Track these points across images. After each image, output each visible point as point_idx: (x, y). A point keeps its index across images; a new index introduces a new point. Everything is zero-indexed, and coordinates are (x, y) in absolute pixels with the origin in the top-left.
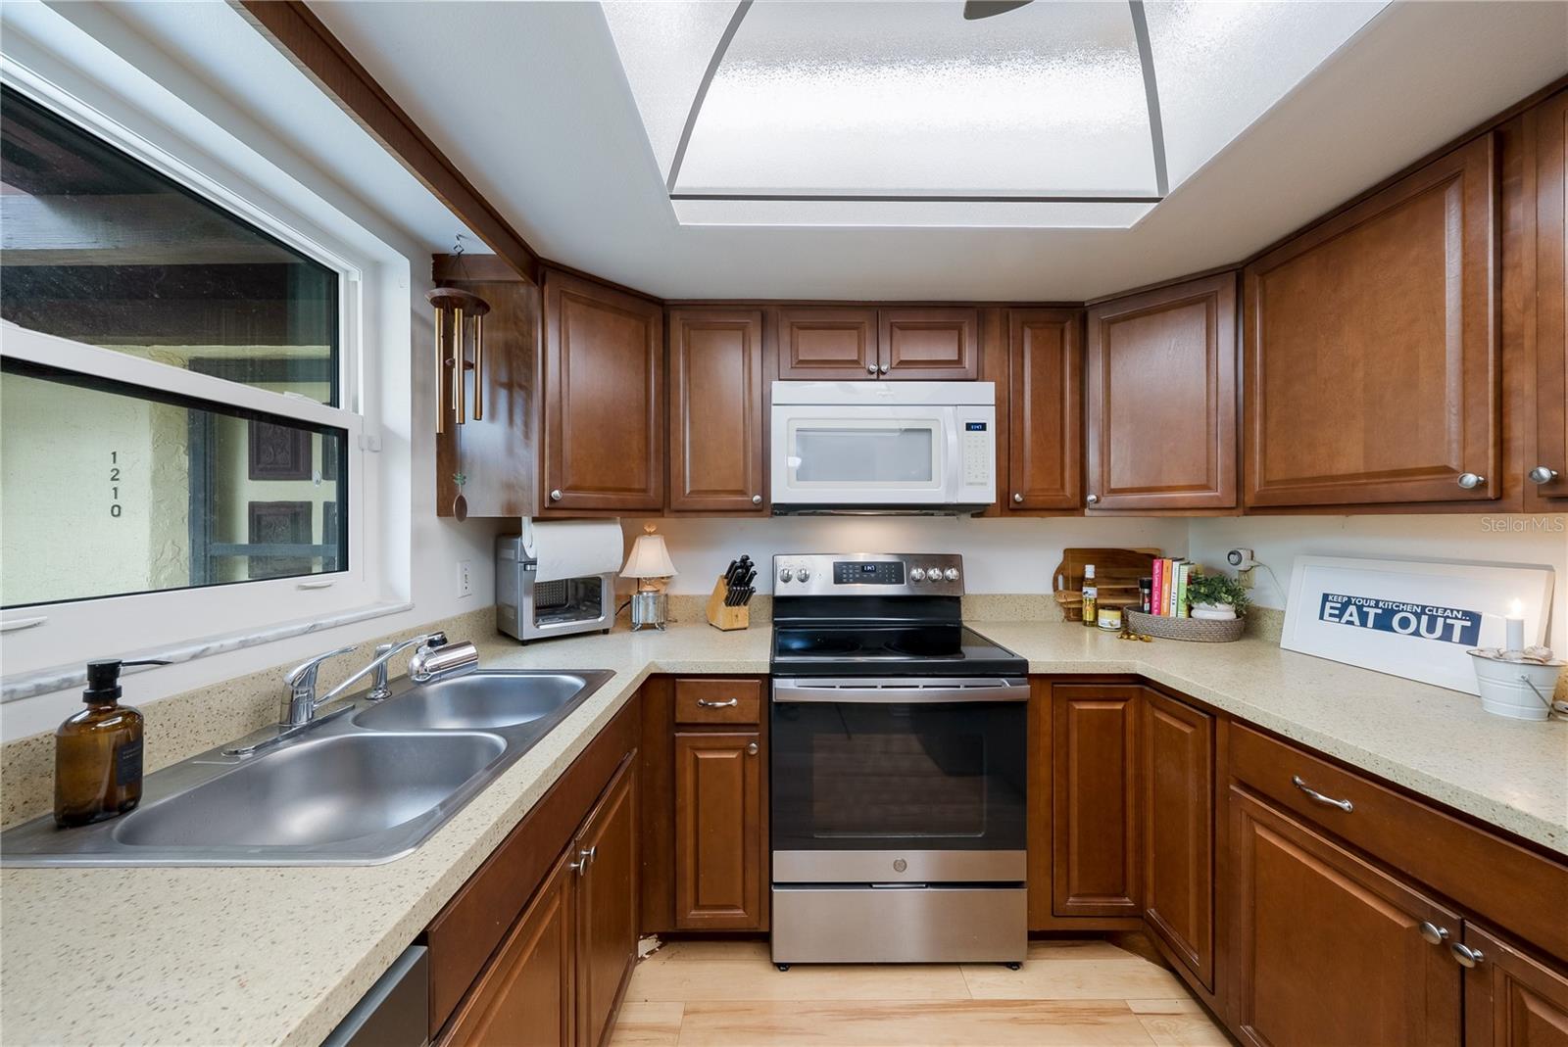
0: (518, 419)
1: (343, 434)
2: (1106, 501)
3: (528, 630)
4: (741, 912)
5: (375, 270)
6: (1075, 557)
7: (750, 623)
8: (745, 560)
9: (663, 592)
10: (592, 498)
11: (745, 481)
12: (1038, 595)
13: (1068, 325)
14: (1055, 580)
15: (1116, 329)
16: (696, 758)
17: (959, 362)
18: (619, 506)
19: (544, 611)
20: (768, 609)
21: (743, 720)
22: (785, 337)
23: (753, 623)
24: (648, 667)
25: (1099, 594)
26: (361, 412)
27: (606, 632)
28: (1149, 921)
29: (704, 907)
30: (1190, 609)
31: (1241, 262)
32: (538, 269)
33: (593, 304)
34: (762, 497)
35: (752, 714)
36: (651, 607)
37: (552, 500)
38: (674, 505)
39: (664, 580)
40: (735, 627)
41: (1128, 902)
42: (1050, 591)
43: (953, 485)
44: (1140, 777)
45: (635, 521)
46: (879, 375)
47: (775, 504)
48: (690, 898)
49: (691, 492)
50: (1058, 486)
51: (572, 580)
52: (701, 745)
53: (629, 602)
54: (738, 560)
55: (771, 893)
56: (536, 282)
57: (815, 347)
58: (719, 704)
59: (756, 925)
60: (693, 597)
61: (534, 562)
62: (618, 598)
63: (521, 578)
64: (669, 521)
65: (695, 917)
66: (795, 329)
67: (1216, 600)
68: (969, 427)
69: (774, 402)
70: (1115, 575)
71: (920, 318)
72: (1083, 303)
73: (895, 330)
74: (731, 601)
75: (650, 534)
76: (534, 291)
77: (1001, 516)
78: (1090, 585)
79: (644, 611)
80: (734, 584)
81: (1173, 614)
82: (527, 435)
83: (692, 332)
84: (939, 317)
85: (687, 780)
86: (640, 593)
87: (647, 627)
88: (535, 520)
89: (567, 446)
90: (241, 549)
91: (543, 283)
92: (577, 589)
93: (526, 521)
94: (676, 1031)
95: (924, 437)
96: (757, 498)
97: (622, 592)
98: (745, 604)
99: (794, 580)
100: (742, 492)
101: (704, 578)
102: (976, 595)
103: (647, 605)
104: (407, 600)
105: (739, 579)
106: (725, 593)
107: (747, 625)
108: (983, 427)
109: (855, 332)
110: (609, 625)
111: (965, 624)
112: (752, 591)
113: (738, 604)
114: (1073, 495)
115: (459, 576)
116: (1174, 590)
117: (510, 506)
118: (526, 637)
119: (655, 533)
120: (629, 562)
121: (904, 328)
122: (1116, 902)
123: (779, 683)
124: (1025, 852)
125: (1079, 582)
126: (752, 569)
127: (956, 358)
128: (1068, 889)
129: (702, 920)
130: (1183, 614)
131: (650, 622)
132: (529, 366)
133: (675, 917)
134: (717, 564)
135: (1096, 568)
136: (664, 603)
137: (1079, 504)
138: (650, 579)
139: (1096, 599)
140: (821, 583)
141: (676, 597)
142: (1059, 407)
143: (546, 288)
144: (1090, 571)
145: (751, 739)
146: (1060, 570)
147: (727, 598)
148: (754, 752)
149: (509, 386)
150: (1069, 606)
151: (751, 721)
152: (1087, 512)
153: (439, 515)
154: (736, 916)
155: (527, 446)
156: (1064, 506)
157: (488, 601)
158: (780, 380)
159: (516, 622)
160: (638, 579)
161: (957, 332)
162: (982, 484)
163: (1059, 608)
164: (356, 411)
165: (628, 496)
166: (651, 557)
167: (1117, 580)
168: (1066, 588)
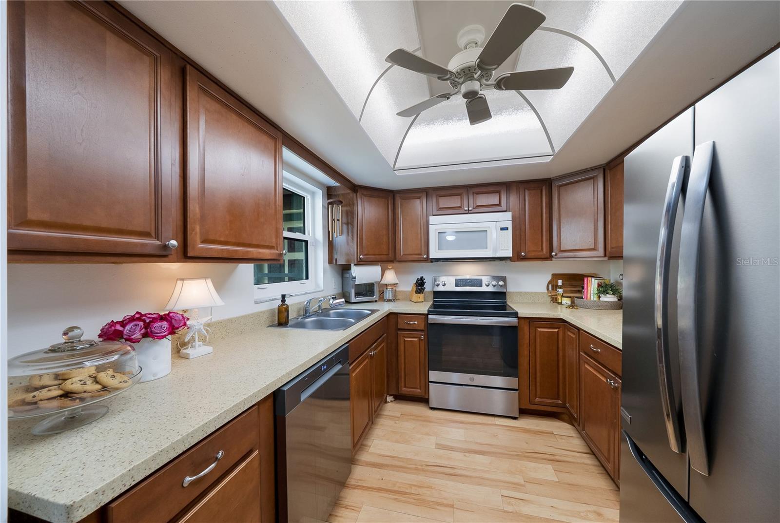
0: (350, 234)
1: (306, 242)
2: (560, 255)
3: (353, 299)
4: (419, 390)
5: (313, 194)
6: (556, 276)
7: (424, 299)
8: (422, 277)
9: (394, 289)
10: (372, 257)
11: (421, 251)
12: (540, 292)
13: (544, 187)
14: (548, 286)
15: (562, 189)
16: (404, 340)
17: (499, 205)
18: (380, 260)
19: (357, 294)
20: (432, 296)
21: (419, 329)
22: (435, 200)
23: (425, 300)
24: (389, 310)
25: (564, 292)
26: (311, 235)
27: (376, 301)
28: (567, 408)
29: (408, 388)
30: (599, 297)
31: (606, 164)
32: (356, 188)
33: (371, 196)
34: (427, 256)
35: (422, 327)
36: (390, 294)
37: (360, 258)
38: (397, 260)
39: (395, 285)
40: (419, 301)
41: (560, 402)
42: (546, 291)
43: (495, 250)
44: (564, 356)
45: (385, 265)
46: (468, 212)
47: (431, 259)
48: (403, 384)
49: (403, 255)
50: (540, 249)
51: (365, 284)
52: (406, 336)
53: (383, 292)
54: (420, 278)
55: (429, 384)
56: (355, 192)
57: (445, 202)
58: (411, 323)
59: (424, 395)
60: (405, 291)
61: (355, 278)
62: (379, 291)
63: (351, 282)
64: (396, 265)
65: (405, 390)
66: (438, 197)
67: (607, 293)
68: (502, 229)
69: (430, 223)
70: (574, 285)
71: (484, 189)
72: (551, 178)
73: (475, 195)
74: (417, 292)
75: (390, 269)
76: (355, 195)
77: (517, 261)
78: (560, 288)
79: (388, 295)
80: (419, 286)
81: (592, 299)
82: (353, 239)
83: (403, 201)
84: (491, 189)
85: (402, 347)
86: (387, 289)
87: (389, 300)
88: (355, 265)
89: (364, 241)
90: (286, 275)
91: (357, 192)
92: (366, 287)
93: (352, 265)
94: (399, 417)
95: (484, 233)
96: (425, 256)
97: (381, 289)
98: (422, 293)
99: (441, 285)
100: (420, 254)
101: (407, 285)
102: (513, 292)
103: (389, 293)
104: (322, 288)
105: (420, 285)
106: (415, 289)
107: (423, 301)
108: (507, 229)
109: (460, 196)
110: (377, 299)
111: (508, 303)
112: (424, 289)
113: (420, 293)
114: (546, 253)
115: (333, 282)
116: (592, 290)
117: (348, 260)
118: (352, 301)
119: (391, 269)
120: (383, 278)
121: (478, 193)
122: (555, 401)
123: (430, 316)
124: (517, 378)
125: (556, 287)
126: (424, 281)
127: (498, 203)
128: (536, 395)
129: (407, 391)
130: (596, 299)
131: (390, 299)
132: (353, 217)
133: (398, 389)
134: (413, 279)
135: (563, 281)
136: (395, 293)
137: (549, 256)
138: (390, 284)
139: (562, 294)
140: (451, 287)
141: (399, 291)
142: (540, 219)
143: (358, 194)
144: (560, 282)
145: (422, 335)
146: (550, 282)
147: (416, 291)
148: (422, 339)
149: (347, 224)
150: (553, 297)
151: (422, 329)
152: (553, 259)
153: (329, 263)
154: (418, 391)
155: (353, 242)
156: (543, 257)
157: (340, 291)
158: (433, 215)
159: (350, 297)
160: (386, 284)
161: (498, 194)
162: (506, 250)
163: (549, 298)
164: (309, 235)
165: (382, 256)
166: (390, 277)
167: (575, 286)
168: (552, 289)
